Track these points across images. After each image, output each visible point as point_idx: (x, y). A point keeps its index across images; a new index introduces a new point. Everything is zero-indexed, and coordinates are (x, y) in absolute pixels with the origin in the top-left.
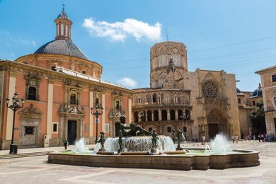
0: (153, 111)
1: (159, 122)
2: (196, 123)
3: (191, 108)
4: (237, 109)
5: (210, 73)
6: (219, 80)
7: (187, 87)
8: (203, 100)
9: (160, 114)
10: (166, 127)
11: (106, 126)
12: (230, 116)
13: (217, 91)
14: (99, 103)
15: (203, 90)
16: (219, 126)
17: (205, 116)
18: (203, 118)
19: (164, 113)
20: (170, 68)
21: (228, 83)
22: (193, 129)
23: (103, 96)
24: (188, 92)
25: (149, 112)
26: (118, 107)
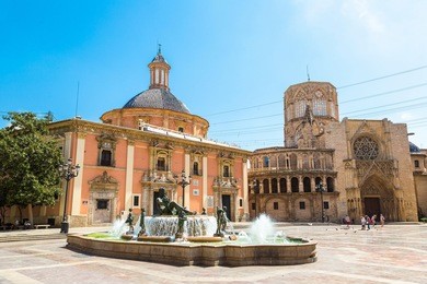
0: (278, 179)
1: (288, 195)
2: (343, 197)
3: (335, 174)
4: (412, 177)
5: (365, 123)
6: (380, 133)
7: (330, 145)
8: (353, 164)
9: (289, 183)
10: (298, 201)
11: (209, 200)
12: (398, 186)
13: (376, 149)
14: (199, 168)
15: (355, 149)
16: (381, 201)
17: (356, 186)
18: (353, 189)
19: (295, 182)
20: (307, 118)
21: (395, 137)
22: (338, 205)
23: (205, 159)
24: (331, 152)
25: (274, 181)
26: (227, 174)
